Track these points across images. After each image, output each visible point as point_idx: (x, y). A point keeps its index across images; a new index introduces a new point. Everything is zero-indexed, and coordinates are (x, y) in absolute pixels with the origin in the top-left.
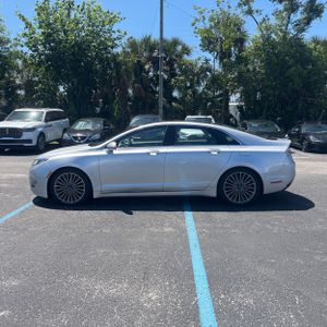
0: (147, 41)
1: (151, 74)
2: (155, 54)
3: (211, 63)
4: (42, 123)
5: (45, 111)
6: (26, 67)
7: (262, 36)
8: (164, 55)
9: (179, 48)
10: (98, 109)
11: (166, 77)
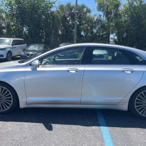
0: (69, 5)
1: (70, 22)
2: (73, 11)
3: (102, 17)
4: (10, 46)
5: (12, 39)
6: (7, 18)
7: (129, 3)
8: (77, 11)
9: (85, 9)
10: (43, 40)
11: (78, 23)
